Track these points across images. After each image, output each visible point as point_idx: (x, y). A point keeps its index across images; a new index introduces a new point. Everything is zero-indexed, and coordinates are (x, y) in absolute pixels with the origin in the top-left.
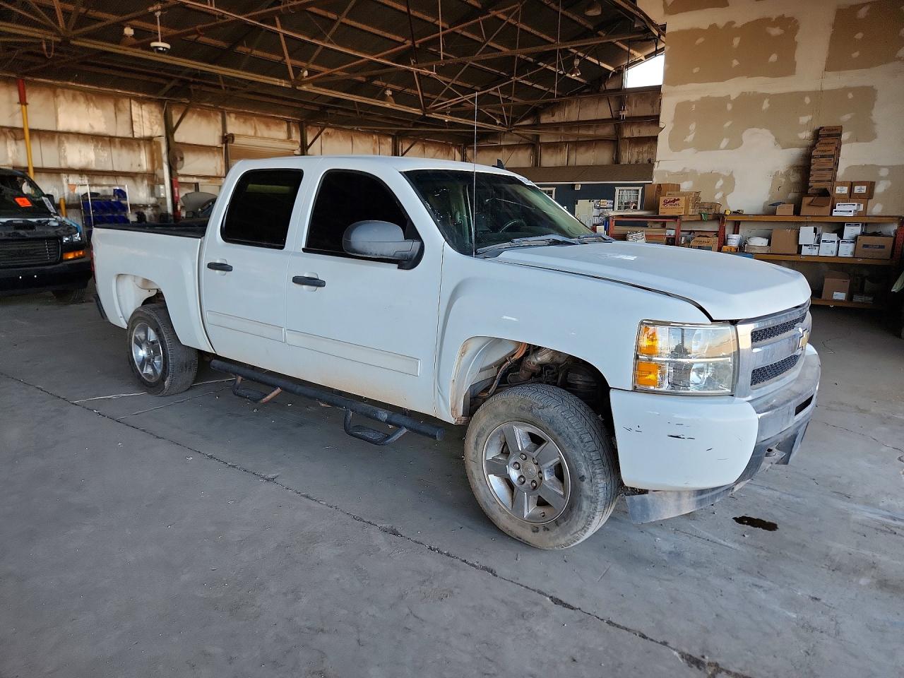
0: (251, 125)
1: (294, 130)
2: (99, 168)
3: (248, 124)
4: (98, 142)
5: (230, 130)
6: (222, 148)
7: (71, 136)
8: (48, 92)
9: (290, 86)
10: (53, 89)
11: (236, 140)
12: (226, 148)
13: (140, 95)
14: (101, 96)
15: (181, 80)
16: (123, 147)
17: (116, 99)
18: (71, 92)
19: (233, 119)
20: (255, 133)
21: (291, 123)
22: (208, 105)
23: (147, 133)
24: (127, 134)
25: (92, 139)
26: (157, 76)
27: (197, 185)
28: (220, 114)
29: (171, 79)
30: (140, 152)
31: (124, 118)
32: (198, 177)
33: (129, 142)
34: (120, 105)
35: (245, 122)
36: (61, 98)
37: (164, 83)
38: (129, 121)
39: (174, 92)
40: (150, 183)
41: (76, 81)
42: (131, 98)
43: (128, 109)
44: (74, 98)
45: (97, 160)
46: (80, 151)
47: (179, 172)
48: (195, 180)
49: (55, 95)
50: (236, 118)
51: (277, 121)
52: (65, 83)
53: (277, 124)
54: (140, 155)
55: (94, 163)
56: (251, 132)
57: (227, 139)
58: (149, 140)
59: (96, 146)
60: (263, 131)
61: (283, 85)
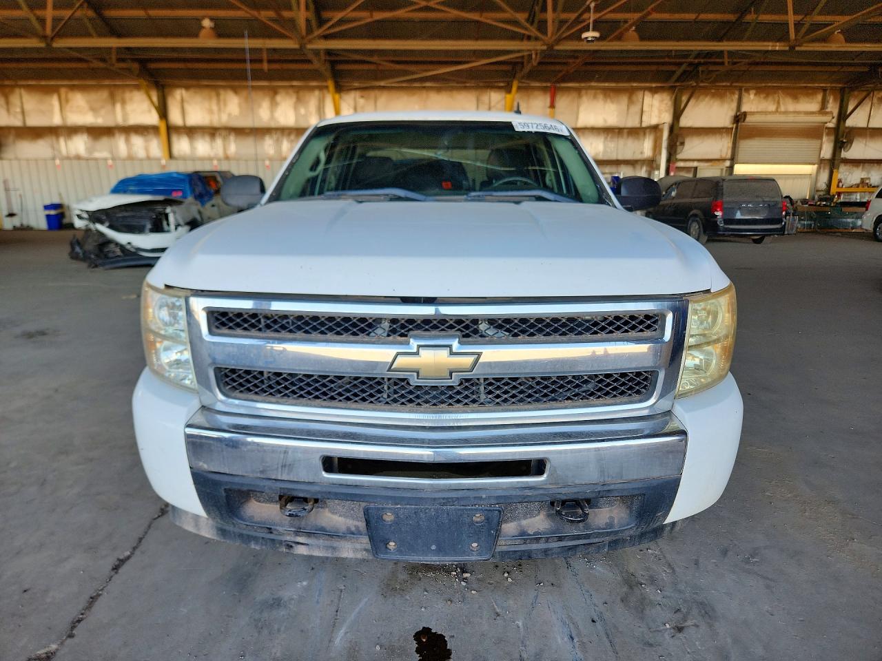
0: (774, 101)
1: (831, 100)
2: (606, 158)
3: (770, 98)
4: (608, 135)
5: (744, 108)
6: (732, 128)
7: (587, 132)
8: (574, 94)
9: (787, 48)
10: (579, 90)
11: (749, 119)
12: (737, 128)
13: (654, 85)
14: (618, 91)
15: (690, 64)
16: (630, 137)
17: (631, 92)
18: (593, 92)
19: (752, 96)
20: (777, 108)
21: (828, 92)
22: (724, 84)
23: (654, 121)
24: (636, 124)
25: (604, 132)
26: (663, 64)
27: (696, 169)
28: (737, 92)
29: (680, 64)
30: (644, 140)
31: (635, 109)
32: (699, 160)
33: (636, 132)
34: (634, 98)
35: (766, 97)
36: (585, 99)
37: (674, 69)
38: (640, 111)
39: (685, 76)
40: (648, 169)
41: (598, 81)
42: (645, 89)
43: (641, 100)
44: (595, 97)
45: (605, 151)
46: (591, 144)
47: (679, 157)
48: (695, 164)
49: (580, 96)
50: (755, 94)
51: (810, 91)
52: (588, 84)
53: (808, 95)
54: (643, 144)
55: (601, 154)
56: (772, 108)
57: (739, 118)
58: (656, 128)
59: (606, 138)
60: (789, 105)
61: (777, 48)
